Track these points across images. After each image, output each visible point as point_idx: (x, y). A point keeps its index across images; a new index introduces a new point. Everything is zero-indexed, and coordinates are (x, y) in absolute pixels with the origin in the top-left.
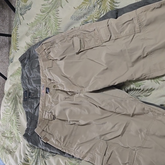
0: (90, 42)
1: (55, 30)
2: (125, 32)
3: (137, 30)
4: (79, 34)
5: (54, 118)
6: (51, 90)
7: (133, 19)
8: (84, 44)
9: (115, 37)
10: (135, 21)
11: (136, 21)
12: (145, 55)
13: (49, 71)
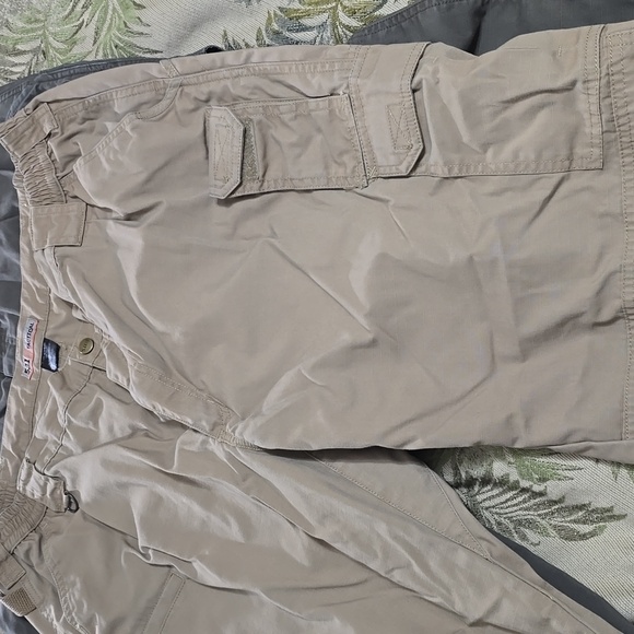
0: (299, 156)
1: (119, 30)
2: (509, 148)
3: (586, 151)
4: (245, 94)
5: (70, 503)
6: (69, 360)
7: (574, 83)
8: (265, 156)
9: (445, 164)
10: (583, 97)
11: (594, 99)
12: (605, 315)
13: (61, 263)
